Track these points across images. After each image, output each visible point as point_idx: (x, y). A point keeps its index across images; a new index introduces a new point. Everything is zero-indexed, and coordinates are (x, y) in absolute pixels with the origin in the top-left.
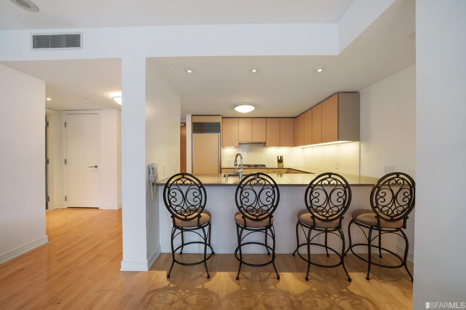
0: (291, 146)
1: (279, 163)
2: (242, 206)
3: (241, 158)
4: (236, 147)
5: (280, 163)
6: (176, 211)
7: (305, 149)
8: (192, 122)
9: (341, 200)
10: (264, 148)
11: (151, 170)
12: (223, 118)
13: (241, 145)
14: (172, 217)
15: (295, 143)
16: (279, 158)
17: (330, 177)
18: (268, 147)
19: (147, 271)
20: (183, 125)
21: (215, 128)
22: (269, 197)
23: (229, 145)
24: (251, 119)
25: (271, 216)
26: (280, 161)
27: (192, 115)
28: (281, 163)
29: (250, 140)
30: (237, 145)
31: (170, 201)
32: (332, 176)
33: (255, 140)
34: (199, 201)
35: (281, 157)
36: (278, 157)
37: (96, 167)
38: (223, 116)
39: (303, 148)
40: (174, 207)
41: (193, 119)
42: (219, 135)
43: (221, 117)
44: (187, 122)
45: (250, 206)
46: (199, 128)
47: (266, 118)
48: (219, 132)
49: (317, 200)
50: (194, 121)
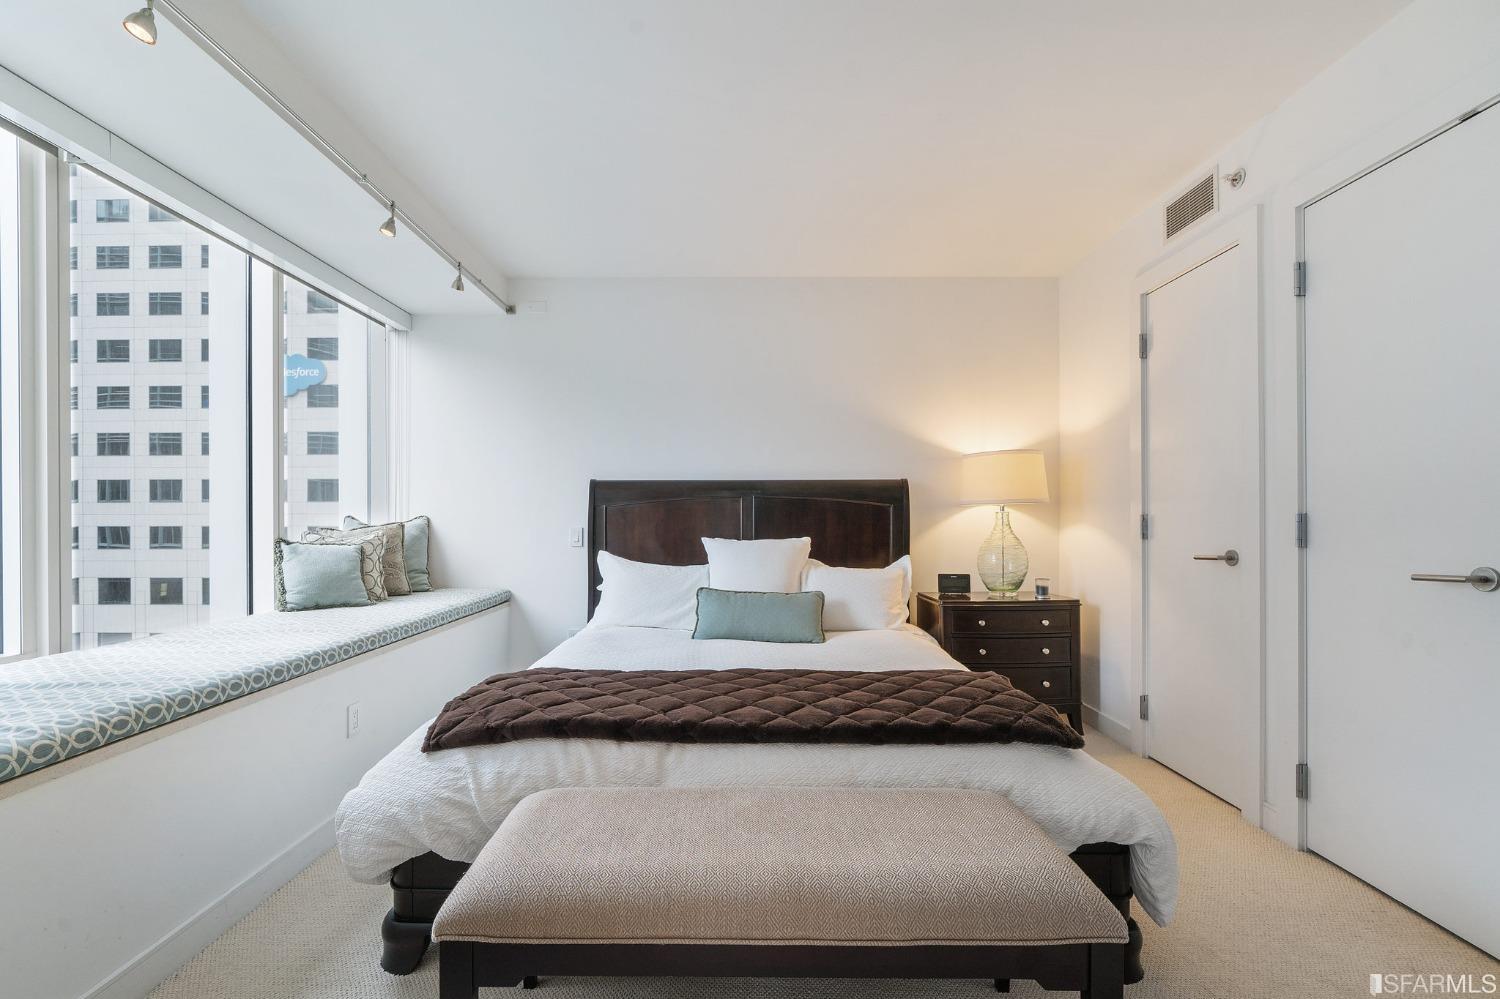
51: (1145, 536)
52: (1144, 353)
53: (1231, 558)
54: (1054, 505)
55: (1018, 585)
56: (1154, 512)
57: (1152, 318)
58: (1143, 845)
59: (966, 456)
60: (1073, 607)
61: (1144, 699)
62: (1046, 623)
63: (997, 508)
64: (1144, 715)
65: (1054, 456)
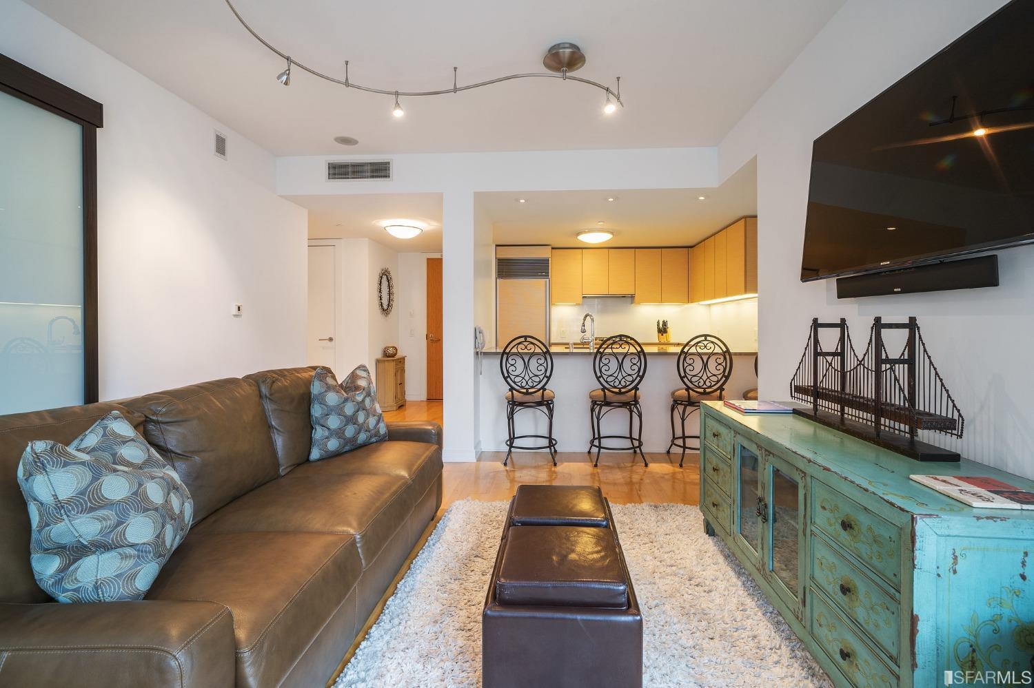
0: (684, 302)
1: (660, 334)
2: (602, 376)
3: (593, 320)
4: (578, 305)
5: (662, 335)
6: (514, 382)
7: (714, 308)
8: (496, 258)
9: (720, 367)
10: (633, 305)
11: (477, 333)
12: (553, 248)
13: (586, 300)
14: (510, 390)
15: (689, 295)
16: (661, 326)
17: (706, 340)
18: (639, 303)
19: (475, 461)
21: (539, 269)
22: (635, 364)
23: (565, 300)
24: (607, 250)
25: (636, 388)
26: (663, 329)
27: (497, 246)
28: (664, 335)
29: (604, 291)
30: (580, 300)
31: (508, 371)
32: (708, 338)
33: (613, 291)
34: (544, 370)
35: (664, 322)
36: (658, 323)
37: (331, 339)
38: (553, 246)
39: (709, 305)
40: (513, 378)
41: (498, 252)
42: (546, 282)
43: (550, 247)
45: (611, 375)
46: (508, 269)
47: (636, 248)
48: (547, 276)
49: (691, 368)
50: (500, 256)
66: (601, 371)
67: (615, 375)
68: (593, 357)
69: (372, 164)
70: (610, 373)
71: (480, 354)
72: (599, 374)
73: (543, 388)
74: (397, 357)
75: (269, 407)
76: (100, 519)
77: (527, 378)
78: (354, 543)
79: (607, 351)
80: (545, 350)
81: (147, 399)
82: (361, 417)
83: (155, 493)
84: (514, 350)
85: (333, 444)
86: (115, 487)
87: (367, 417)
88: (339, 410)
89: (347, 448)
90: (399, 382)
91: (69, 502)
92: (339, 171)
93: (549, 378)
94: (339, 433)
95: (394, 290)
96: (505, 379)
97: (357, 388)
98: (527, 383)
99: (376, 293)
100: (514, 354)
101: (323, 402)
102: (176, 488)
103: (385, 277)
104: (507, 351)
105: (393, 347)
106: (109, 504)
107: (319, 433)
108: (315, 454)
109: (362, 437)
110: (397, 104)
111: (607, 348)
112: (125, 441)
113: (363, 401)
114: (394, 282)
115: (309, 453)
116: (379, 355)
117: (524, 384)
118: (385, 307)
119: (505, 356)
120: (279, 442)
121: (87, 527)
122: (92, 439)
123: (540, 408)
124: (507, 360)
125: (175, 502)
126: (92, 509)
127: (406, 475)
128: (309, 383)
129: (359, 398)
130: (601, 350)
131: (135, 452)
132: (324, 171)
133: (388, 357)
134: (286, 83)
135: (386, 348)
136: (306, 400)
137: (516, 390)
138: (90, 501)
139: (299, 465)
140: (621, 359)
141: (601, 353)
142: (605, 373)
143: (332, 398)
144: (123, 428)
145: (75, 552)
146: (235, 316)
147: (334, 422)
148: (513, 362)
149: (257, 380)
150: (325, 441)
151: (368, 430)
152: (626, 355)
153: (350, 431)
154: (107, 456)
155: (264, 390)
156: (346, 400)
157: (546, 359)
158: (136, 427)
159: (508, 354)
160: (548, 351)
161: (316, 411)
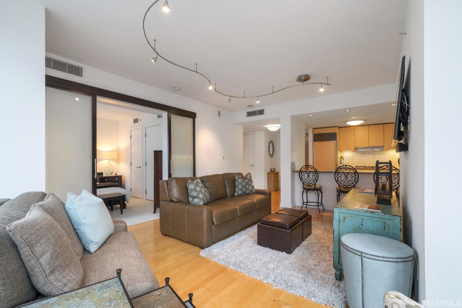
2: (338, 181)
3: (343, 159)
4: (353, 151)
6: (304, 181)
8: (313, 134)
11: (293, 164)
12: (338, 128)
13: (357, 149)
14: (303, 184)
20: (306, 135)
21: (332, 137)
22: (353, 177)
24: (368, 126)
25: (354, 186)
27: (313, 129)
29: (367, 145)
30: (354, 149)
31: (302, 177)
33: (371, 145)
34: (315, 178)
37: (253, 165)
38: (340, 127)
40: (304, 180)
41: (314, 131)
42: (335, 142)
44: (309, 133)
46: (319, 137)
47: (384, 124)
48: (336, 139)
50: (314, 133)
51: (131, 165)
52: (131, 138)
53: (140, 167)
54: (118, 160)
55: (112, 174)
56: (132, 161)
57: (132, 134)
58: (126, 194)
59: (103, 151)
60: (121, 177)
61: (131, 188)
62: (117, 179)
63: (108, 161)
64: (131, 191)
65: (118, 151)
66: (338, 179)
67: (344, 181)
68: (334, 173)
69: (259, 111)
70: (342, 180)
71: (293, 171)
72: (337, 180)
73: (315, 184)
74: (275, 172)
75: (226, 181)
76: (196, 193)
77: (309, 180)
78: (237, 209)
79: (340, 171)
80: (315, 170)
81: (203, 177)
82: (247, 186)
83: (203, 191)
84: (304, 170)
85: (240, 192)
86: (198, 189)
87: (249, 187)
88: (241, 184)
89: (243, 194)
90: (276, 181)
91: (193, 189)
92: (250, 114)
93: (317, 180)
94: (241, 190)
95: (275, 148)
96: (301, 180)
97: (247, 178)
98: (309, 182)
99: (268, 150)
100: (304, 171)
101: (238, 182)
102: (206, 192)
103: (271, 143)
104: (301, 170)
105: (274, 168)
106: (197, 191)
107: (237, 189)
108: (236, 194)
109: (248, 192)
110: (258, 100)
111: (340, 170)
112: (199, 183)
113: (248, 182)
114: (275, 145)
115: (235, 194)
116: (269, 171)
117: (308, 182)
118: (271, 154)
119: (301, 172)
120: (228, 190)
121: (195, 194)
122: (195, 182)
123: (314, 191)
124: (301, 174)
125: (206, 194)
126: (195, 191)
127: (255, 201)
128: (235, 177)
129: (247, 181)
130: (338, 171)
131: (201, 185)
132: (246, 114)
133: (272, 172)
134: (230, 102)
135: (272, 169)
136: (234, 181)
137: (305, 184)
138: (195, 190)
139: (232, 196)
140: (346, 175)
141: (338, 172)
142: (340, 179)
143: (240, 181)
144: (199, 181)
145: (194, 197)
146: (223, 159)
147: (240, 187)
148: (303, 174)
149: (224, 175)
150: (238, 192)
151: (249, 190)
152: (348, 173)
153: (244, 189)
154: (197, 184)
155: (225, 178)
156: (243, 181)
157: (316, 174)
158: (201, 181)
159: (302, 171)
160: (316, 171)
161: (236, 183)
